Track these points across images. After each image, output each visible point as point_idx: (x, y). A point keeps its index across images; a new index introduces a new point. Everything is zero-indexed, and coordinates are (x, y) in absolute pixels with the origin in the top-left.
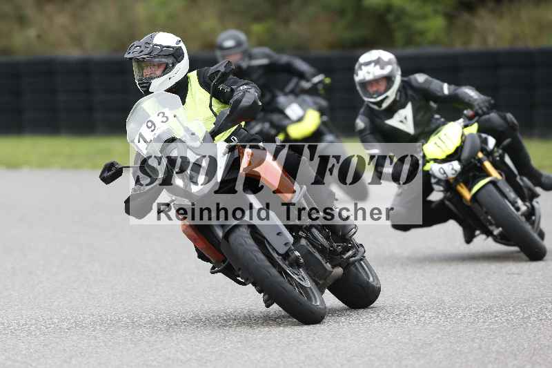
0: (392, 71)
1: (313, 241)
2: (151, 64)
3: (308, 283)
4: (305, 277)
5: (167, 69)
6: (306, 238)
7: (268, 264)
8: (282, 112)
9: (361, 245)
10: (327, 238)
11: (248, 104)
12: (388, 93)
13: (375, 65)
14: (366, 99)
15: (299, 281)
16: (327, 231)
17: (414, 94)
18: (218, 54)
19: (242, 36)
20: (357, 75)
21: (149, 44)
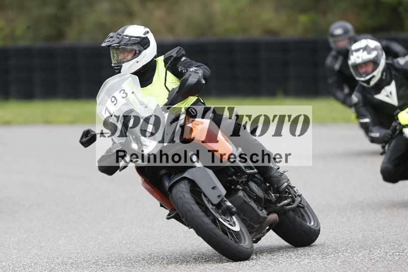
0: (377, 56)
1: (249, 192)
2: (124, 51)
3: (237, 228)
4: (237, 223)
6: (244, 190)
7: (202, 214)
10: (266, 191)
11: (193, 83)
12: (375, 73)
13: (363, 51)
14: (357, 78)
15: (228, 226)
16: (268, 185)
17: (397, 74)
18: (331, 40)
19: (349, 26)
20: (350, 59)
21: (120, 35)
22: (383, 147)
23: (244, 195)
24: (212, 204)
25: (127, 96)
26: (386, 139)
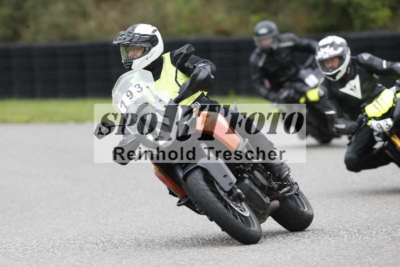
0: (343, 52)
1: (254, 180)
2: (134, 48)
3: (247, 213)
4: (246, 208)
5: (145, 51)
6: (250, 178)
7: (215, 199)
8: (302, 81)
9: (296, 183)
10: (267, 178)
11: (204, 78)
12: (340, 68)
13: (330, 47)
14: (324, 73)
15: (240, 211)
16: (269, 173)
17: (361, 69)
18: (256, 39)
19: (273, 26)
20: (317, 55)
21: (131, 33)
22: (350, 138)
23: (250, 183)
24: (224, 191)
25: (142, 91)
26: (353, 130)
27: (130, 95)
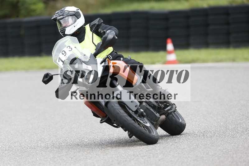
1: (149, 103)
9: (174, 104)
15: (144, 123)
21: (62, 11)
23: (146, 104)
24: (132, 111)
25: (72, 50)
27: (64, 53)
